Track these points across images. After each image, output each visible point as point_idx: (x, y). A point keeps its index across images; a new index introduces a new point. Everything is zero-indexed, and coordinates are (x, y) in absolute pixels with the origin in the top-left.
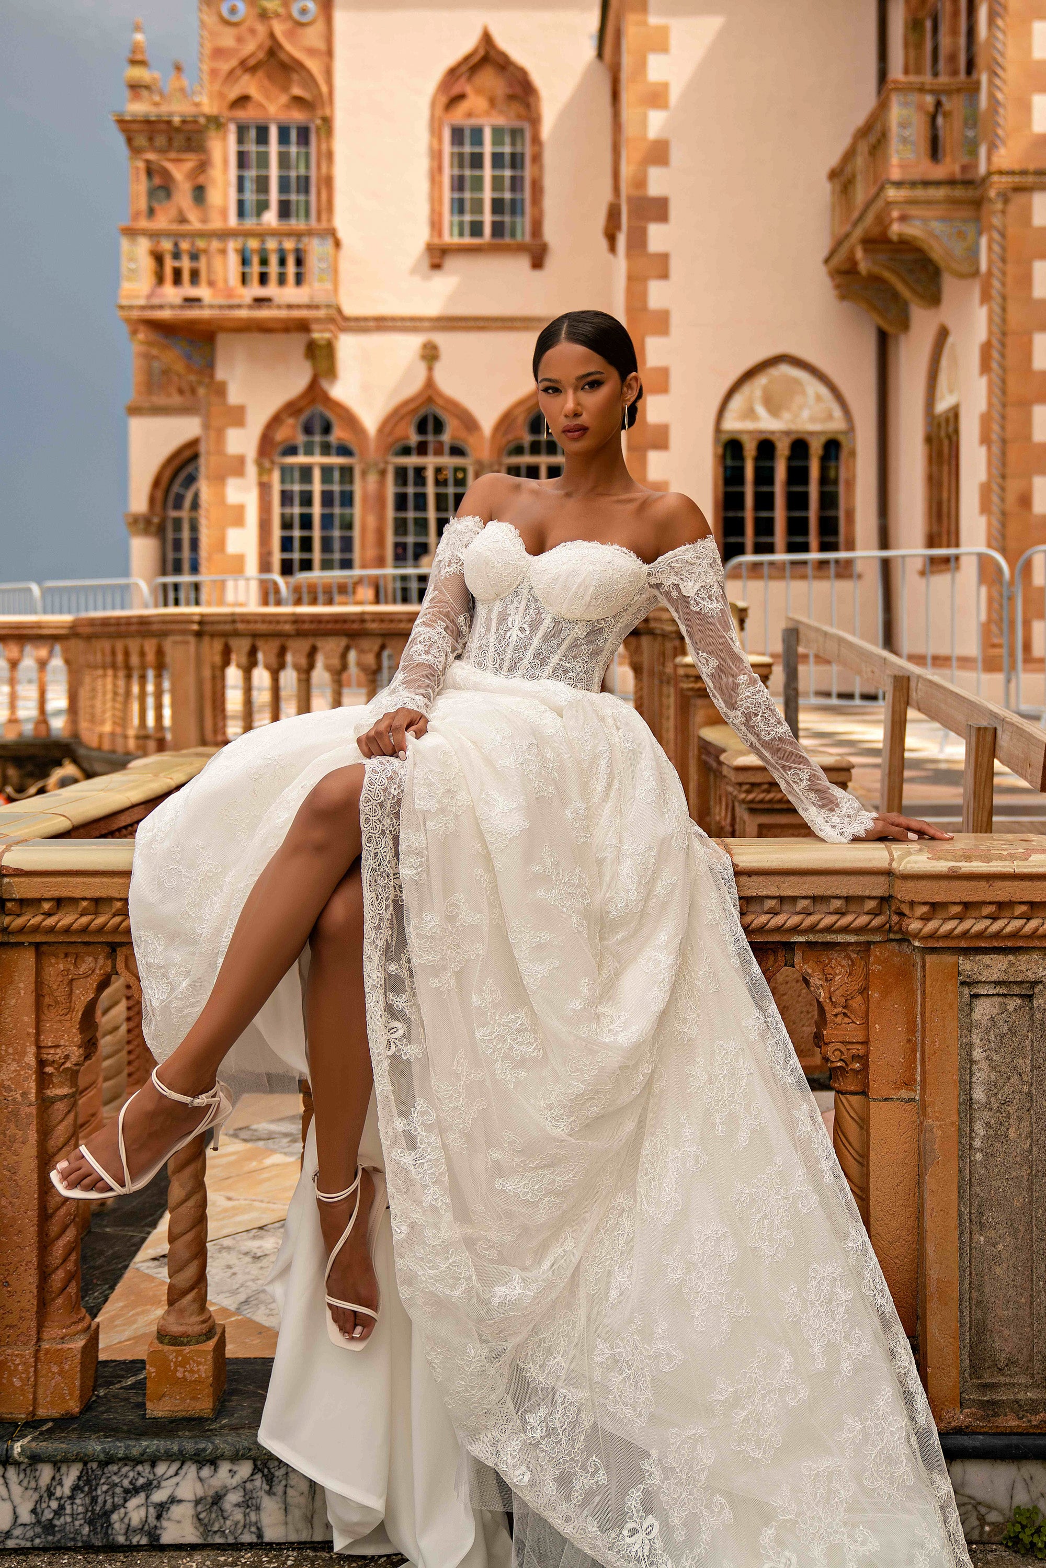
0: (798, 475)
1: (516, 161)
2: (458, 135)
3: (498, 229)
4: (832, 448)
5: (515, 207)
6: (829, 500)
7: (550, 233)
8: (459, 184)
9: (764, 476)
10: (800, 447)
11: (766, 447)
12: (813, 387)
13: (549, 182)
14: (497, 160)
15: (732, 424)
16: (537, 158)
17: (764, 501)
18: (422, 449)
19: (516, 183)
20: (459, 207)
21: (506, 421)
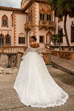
0: (23, 39)
1: (6, 21)
2: (3, 20)
3: (5, 25)
4: (24, 38)
5: (7, 24)
6: (24, 40)
7: (8, 25)
8: (3, 22)
9: (21, 39)
10: (23, 38)
11: (21, 38)
12: (23, 35)
13: (8, 23)
14: (5, 21)
15: (19, 36)
16: (8, 21)
17: (21, 40)
18: (1, 37)
19: (6, 23)
20: (3, 24)
21: (6, 35)
